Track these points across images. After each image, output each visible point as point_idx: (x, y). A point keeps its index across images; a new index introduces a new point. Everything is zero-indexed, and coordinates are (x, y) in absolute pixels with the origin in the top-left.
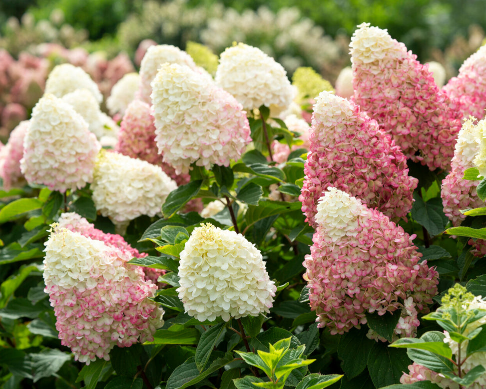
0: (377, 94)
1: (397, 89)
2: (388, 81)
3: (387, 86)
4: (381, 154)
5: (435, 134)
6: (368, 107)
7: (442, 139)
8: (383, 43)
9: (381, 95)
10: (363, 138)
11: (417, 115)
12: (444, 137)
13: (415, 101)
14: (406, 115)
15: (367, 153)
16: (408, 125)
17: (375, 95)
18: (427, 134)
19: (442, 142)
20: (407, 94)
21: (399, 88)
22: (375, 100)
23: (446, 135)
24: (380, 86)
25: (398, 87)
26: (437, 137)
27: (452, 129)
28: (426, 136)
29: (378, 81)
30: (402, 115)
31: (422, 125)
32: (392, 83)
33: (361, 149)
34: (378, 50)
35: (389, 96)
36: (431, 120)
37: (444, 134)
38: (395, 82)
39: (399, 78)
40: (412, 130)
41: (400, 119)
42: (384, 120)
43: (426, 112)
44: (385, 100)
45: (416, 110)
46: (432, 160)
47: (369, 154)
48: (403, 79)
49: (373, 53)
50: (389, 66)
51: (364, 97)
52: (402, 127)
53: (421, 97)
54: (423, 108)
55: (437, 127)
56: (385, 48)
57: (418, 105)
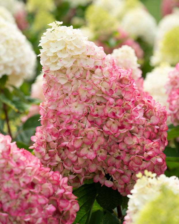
0: (63, 106)
1: (85, 103)
2: (76, 94)
3: (75, 99)
4: (33, 209)
5: (126, 159)
6: (55, 119)
7: (134, 165)
8: (73, 48)
9: (67, 108)
10: (11, 188)
11: (106, 135)
12: (137, 163)
13: (105, 119)
14: (93, 136)
15: (14, 208)
16: (96, 146)
17: (61, 108)
18: (118, 158)
19: (134, 168)
20: (97, 110)
21: (88, 102)
22: (61, 113)
23: (139, 161)
24: (67, 98)
25: (86, 101)
26: (129, 162)
27: (146, 155)
28: (117, 160)
29: (66, 92)
30: (89, 137)
31: (112, 147)
32: (79, 97)
33: (8, 202)
34: (66, 56)
35: (76, 112)
36: (123, 141)
37: (137, 160)
38: (84, 95)
39: (88, 90)
40: (101, 152)
41: (86, 140)
42: (69, 138)
43: (117, 131)
44: (72, 116)
45: (106, 128)
46: (123, 187)
47: (17, 209)
48: (93, 92)
49: (60, 59)
50: (78, 75)
51: (50, 108)
52: (89, 149)
53: (114, 114)
54: (115, 127)
55: (129, 150)
56: (74, 55)
57: (109, 123)
